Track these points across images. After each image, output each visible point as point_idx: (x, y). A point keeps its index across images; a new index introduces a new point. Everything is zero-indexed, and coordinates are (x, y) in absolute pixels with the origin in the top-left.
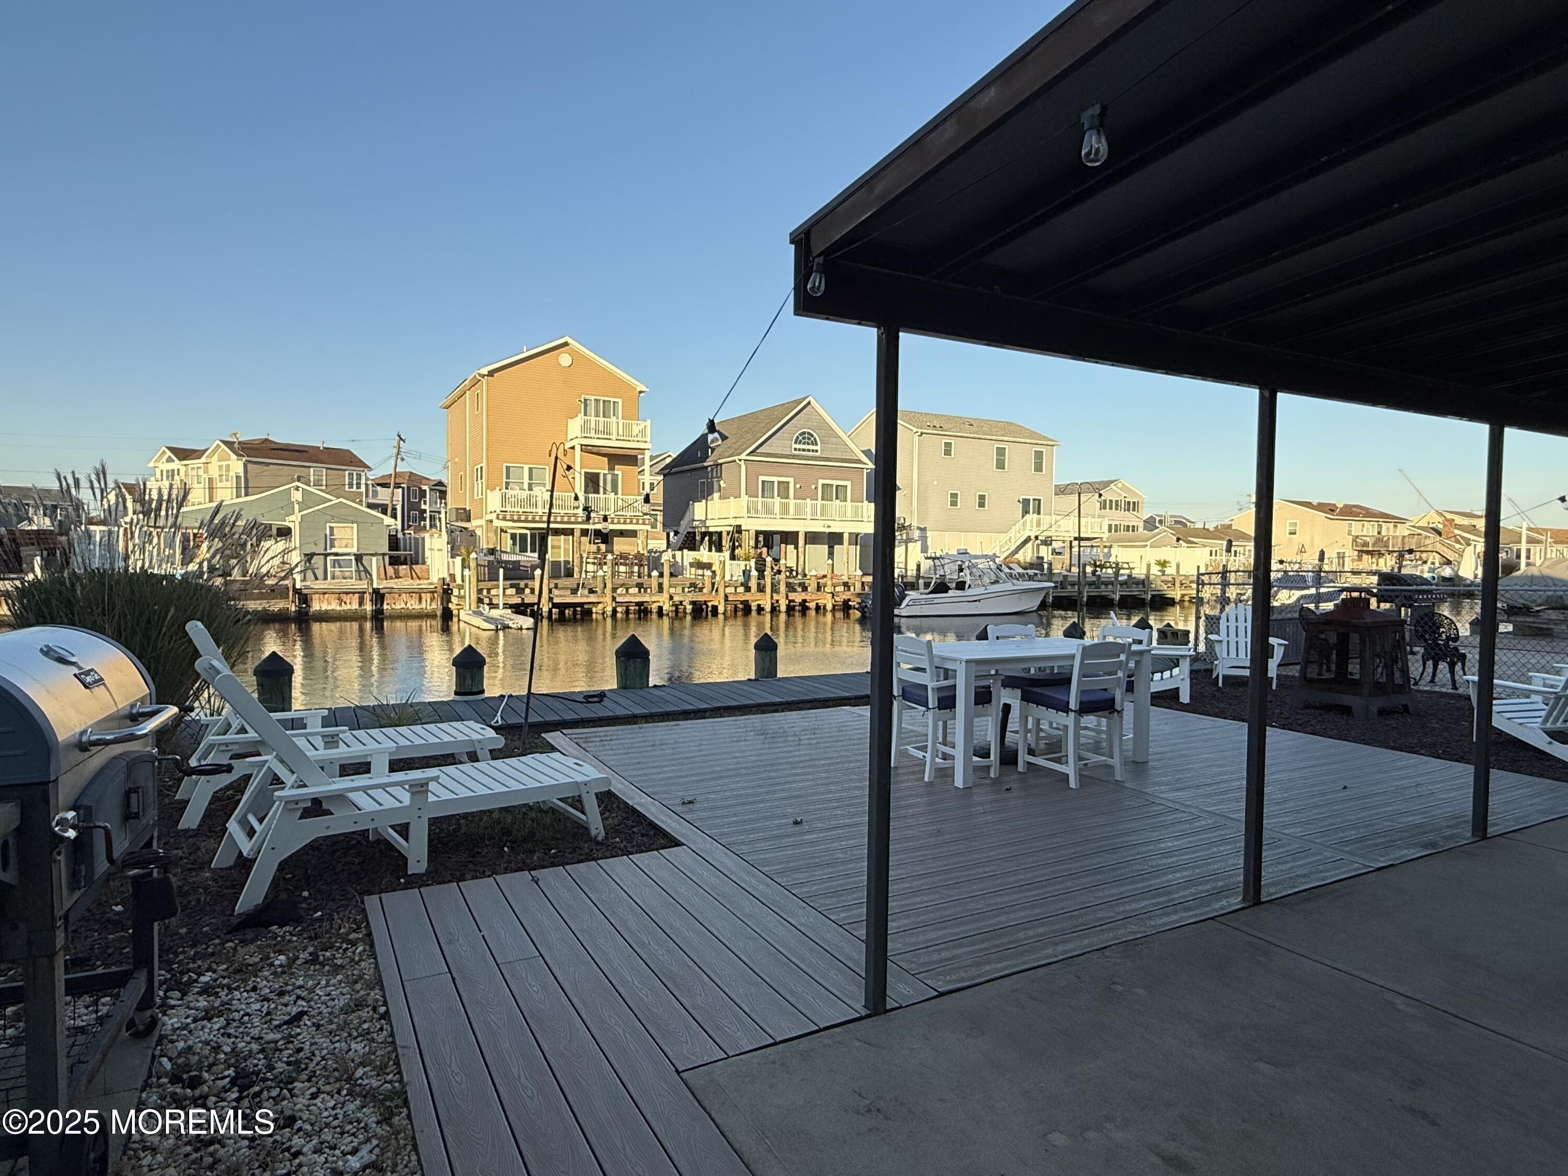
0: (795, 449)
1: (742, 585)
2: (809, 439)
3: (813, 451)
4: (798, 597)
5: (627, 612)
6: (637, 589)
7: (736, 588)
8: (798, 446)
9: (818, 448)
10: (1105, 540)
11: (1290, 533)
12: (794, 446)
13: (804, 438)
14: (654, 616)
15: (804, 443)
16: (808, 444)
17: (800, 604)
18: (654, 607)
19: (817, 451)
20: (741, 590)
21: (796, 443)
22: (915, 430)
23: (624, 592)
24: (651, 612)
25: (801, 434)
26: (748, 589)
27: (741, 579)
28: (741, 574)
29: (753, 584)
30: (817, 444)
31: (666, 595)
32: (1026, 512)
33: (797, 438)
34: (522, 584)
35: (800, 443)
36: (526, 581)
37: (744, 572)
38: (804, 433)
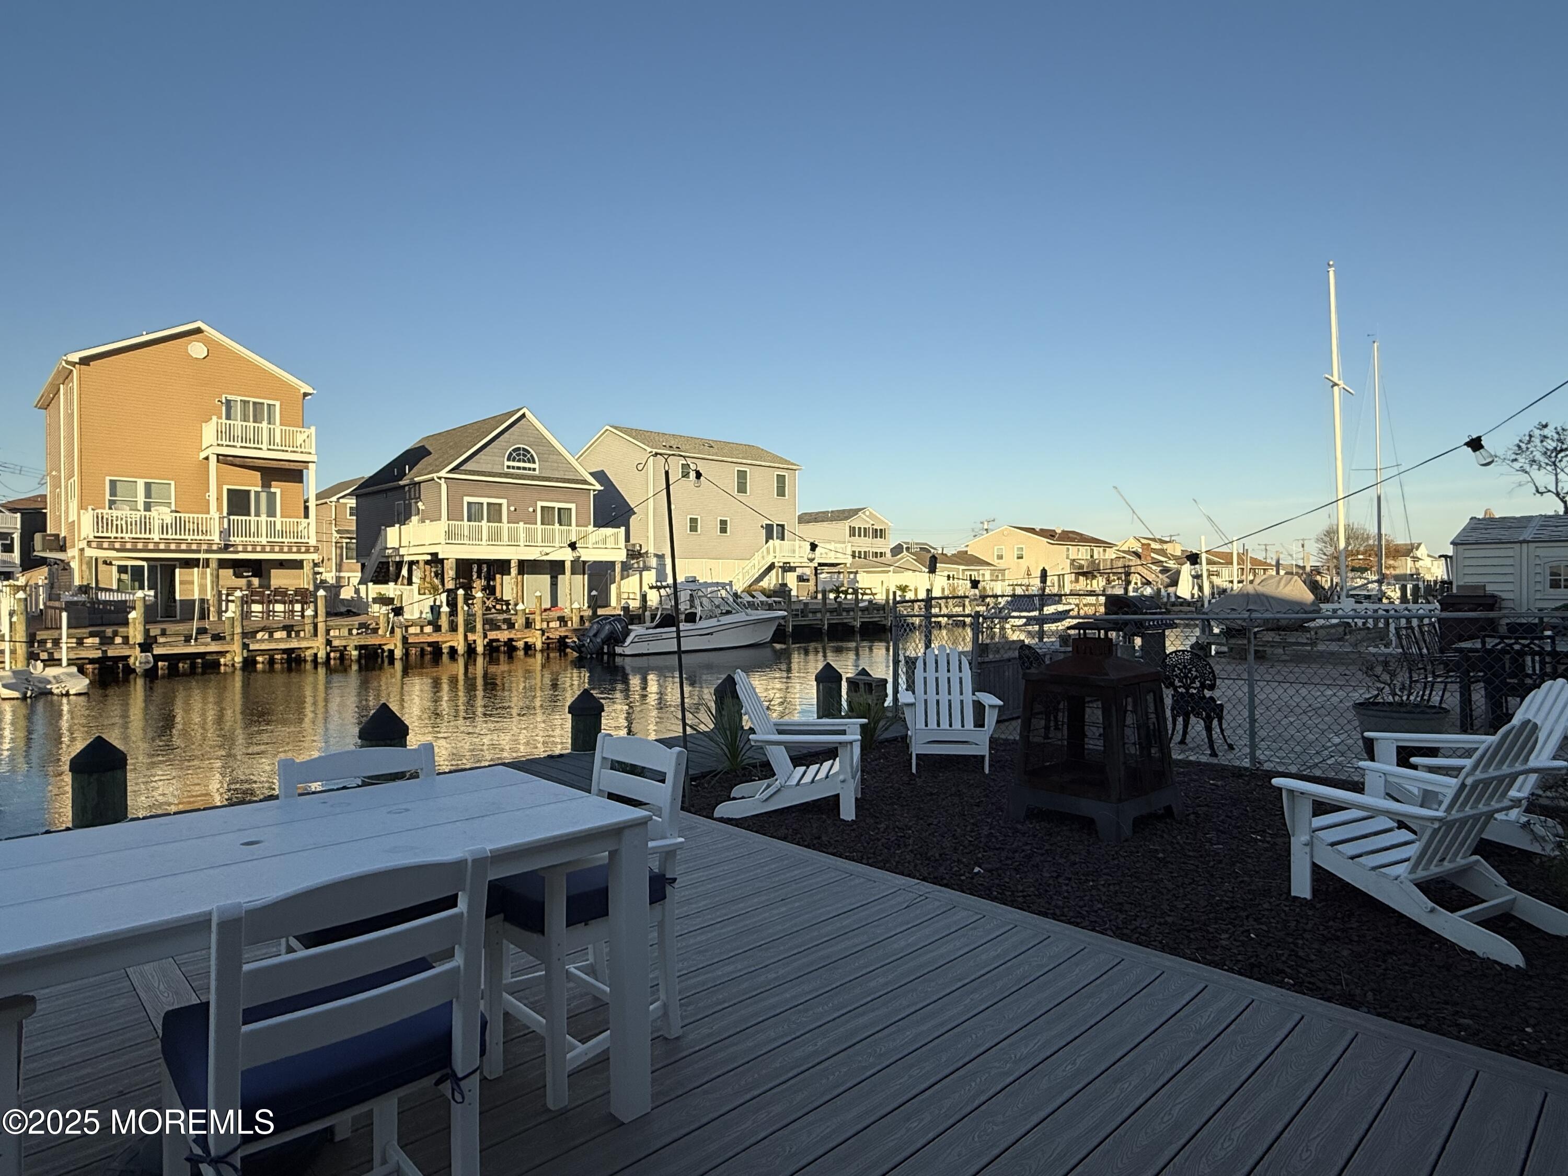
0: (508, 467)
1: (430, 623)
2: (525, 456)
3: (530, 469)
4: (503, 635)
5: (272, 661)
6: (285, 633)
7: (422, 627)
8: (511, 463)
9: (536, 466)
10: (848, 565)
11: (1018, 558)
12: (507, 463)
13: (519, 455)
14: (309, 666)
15: (519, 461)
16: (524, 461)
17: (506, 644)
18: (309, 654)
19: (534, 470)
20: (429, 629)
21: (509, 460)
22: (649, 450)
23: (266, 636)
24: (305, 661)
25: (514, 450)
26: (437, 628)
27: (429, 616)
28: (428, 610)
29: (444, 622)
30: (534, 462)
31: (321, 639)
32: (769, 537)
33: (510, 454)
34: (109, 631)
35: (514, 460)
36: (115, 628)
37: (432, 608)
38: (519, 449)
